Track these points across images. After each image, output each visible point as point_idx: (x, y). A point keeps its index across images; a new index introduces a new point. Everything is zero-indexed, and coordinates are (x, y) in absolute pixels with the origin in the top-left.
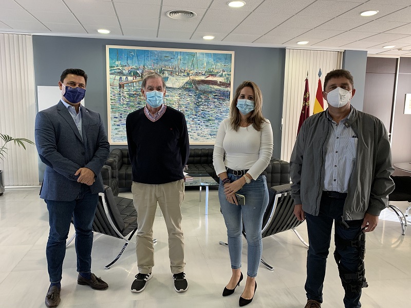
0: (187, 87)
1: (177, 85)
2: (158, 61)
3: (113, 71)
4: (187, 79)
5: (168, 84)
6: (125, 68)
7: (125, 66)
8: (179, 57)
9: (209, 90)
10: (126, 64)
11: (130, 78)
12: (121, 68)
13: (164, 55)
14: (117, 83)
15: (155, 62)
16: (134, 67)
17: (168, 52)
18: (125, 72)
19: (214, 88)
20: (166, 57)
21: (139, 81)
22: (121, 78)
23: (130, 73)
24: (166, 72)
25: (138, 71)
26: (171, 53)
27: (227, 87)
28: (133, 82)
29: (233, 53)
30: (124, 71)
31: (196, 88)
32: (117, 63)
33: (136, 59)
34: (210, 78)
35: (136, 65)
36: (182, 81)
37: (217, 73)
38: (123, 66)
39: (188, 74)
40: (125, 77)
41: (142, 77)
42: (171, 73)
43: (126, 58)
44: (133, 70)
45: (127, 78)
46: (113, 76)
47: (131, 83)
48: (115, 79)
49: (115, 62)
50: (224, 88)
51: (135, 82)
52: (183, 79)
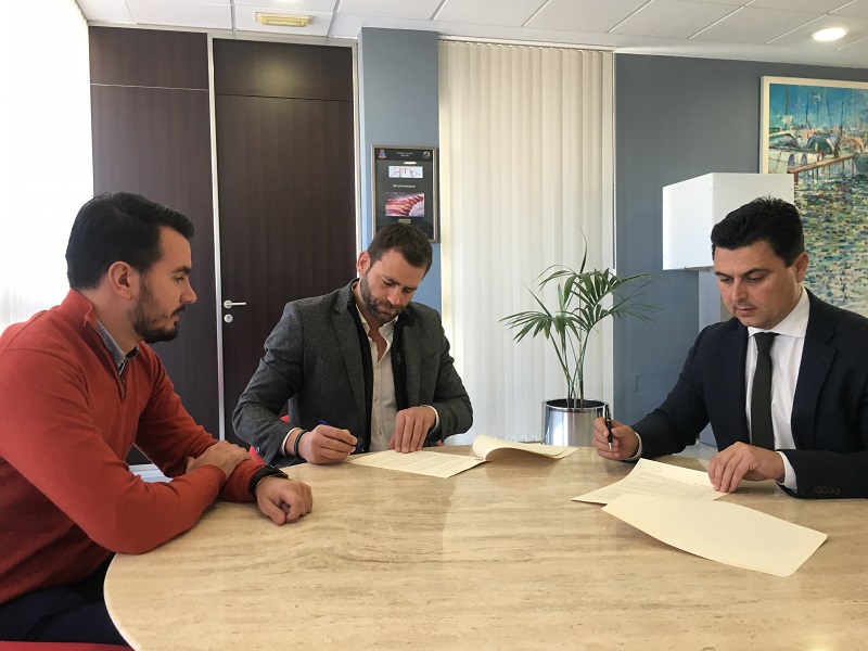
3: (776, 141)
6: (803, 132)
7: (802, 127)
11: (812, 158)
12: (792, 133)
15: (864, 117)
16: (821, 129)
18: (803, 142)
21: (829, 164)
22: (792, 157)
23: (812, 145)
25: (828, 141)
28: (818, 167)
30: (799, 140)
32: (785, 120)
33: (823, 110)
35: (825, 125)
38: (798, 128)
40: (800, 155)
41: (836, 154)
43: (804, 109)
44: (819, 137)
45: (804, 156)
46: (777, 152)
47: (813, 169)
48: (779, 161)
49: (781, 118)
51: (822, 166)
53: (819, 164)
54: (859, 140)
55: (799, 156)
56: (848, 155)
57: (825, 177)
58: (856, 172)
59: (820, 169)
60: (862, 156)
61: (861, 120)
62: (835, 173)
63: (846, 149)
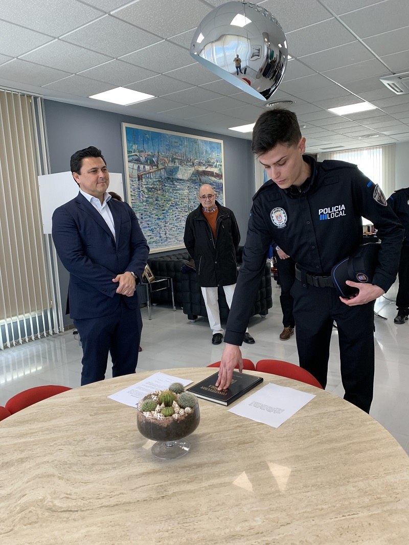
0: (194, 178)
1: (186, 177)
2: (170, 146)
3: (131, 158)
4: (193, 169)
5: (179, 176)
6: (143, 154)
7: (142, 151)
8: (185, 143)
10: (142, 149)
11: (147, 168)
12: (138, 154)
13: (174, 140)
14: (135, 174)
15: (167, 148)
16: (150, 153)
17: (176, 137)
18: (143, 159)
19: (212, 180)
20: (175, 142)
21: (155, 171)
23: (147, 161)
24: (177, 161)
25: (154, 159)
26: (180, 137)
27: (220, 179)
28: (150, 173)
29: (221, 142)
30: (141, 158)
31: (200, 180)
32: (134, 147)
33: (150, 143)
34: (209, 169)
35: (152, 151)
36: (189, 172)
37: (213, 163)
38: (140, 152)
39: (193, 164)
41: (157, 166)
42: (181, 162)
43: (142, 142)
44: (149, 157)
45: (144, 167)
46: (131, 164)
47: (148, 174)
48: (133, 169)
49: (132, 146)
50: (219, 180)
51: (152, 172)
52: (190, 170)
53: (151, 171)
54: (166, 159)
55: (142, 166)
56: (163, 167)
57: (154, 178)
58: (166, 176)
60: (168, 167)
61: (166, 149)
62: (158, 176)
63: (161, 164)
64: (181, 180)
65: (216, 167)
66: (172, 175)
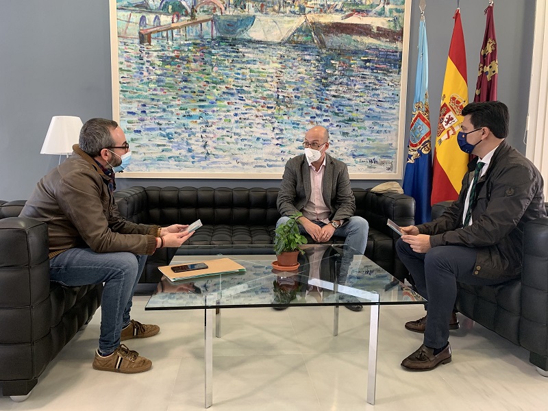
0: (301, 39)
1: (275, 37)
3: (125, 2)
4: (299, 21)
5: (255, 33)
9: (353, 48)
11: (165, 20)
14: (134, 31)
19: (362, 43)
21: (185, 26)
22: (143, 18)
23: (165, 7)
25: (183, 3)
27: (394, 40)
28: (172, 29)
30: (151, 1)
31: (322, 43)
34: (355, 20)
36: (286, 26)
37: (372, 6)
39: (302, 10)
40: (152, 16)
41: (193, 17)
45: (157, 18)
46: (126, 14)
47: (167, 30)
48: (129, 22)
50: (388, 44)
51: (177, 28)
52: (289, 22)
53: (173, 25)
54: (219, 2)
55: (150, 18)
56: (207, 17)
59: (175, 31)
60: (222, 18)
63: (204, 11)
64: (259, 42)
65: (381, 14)
66: (233, 32)
